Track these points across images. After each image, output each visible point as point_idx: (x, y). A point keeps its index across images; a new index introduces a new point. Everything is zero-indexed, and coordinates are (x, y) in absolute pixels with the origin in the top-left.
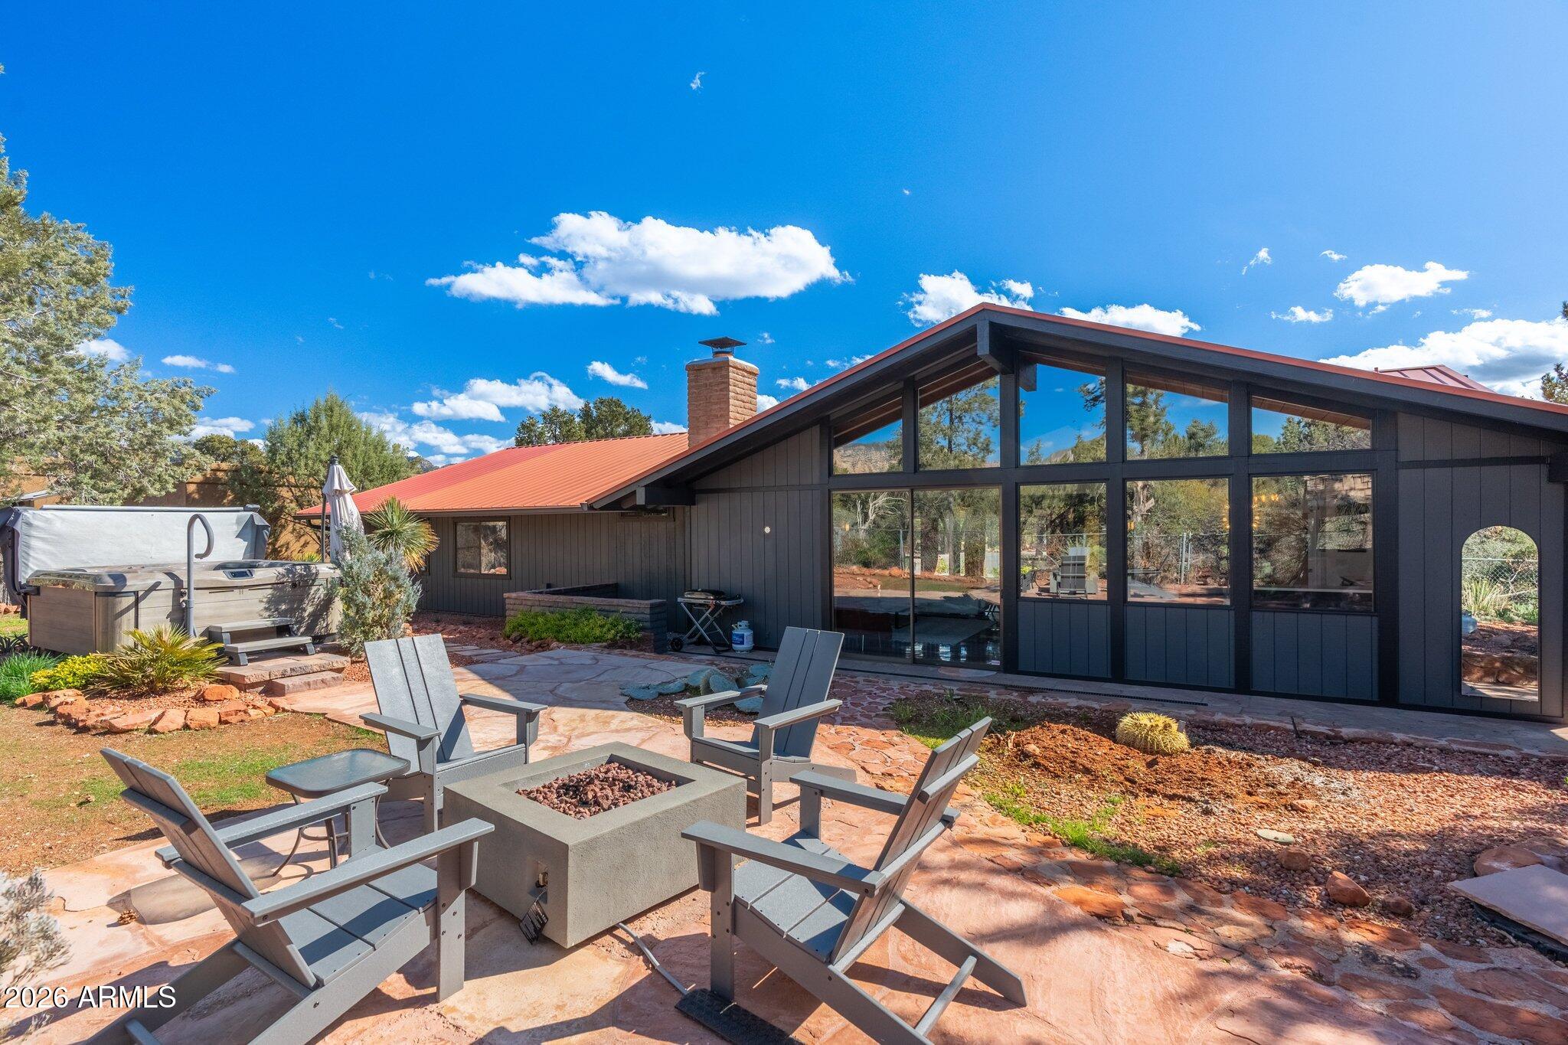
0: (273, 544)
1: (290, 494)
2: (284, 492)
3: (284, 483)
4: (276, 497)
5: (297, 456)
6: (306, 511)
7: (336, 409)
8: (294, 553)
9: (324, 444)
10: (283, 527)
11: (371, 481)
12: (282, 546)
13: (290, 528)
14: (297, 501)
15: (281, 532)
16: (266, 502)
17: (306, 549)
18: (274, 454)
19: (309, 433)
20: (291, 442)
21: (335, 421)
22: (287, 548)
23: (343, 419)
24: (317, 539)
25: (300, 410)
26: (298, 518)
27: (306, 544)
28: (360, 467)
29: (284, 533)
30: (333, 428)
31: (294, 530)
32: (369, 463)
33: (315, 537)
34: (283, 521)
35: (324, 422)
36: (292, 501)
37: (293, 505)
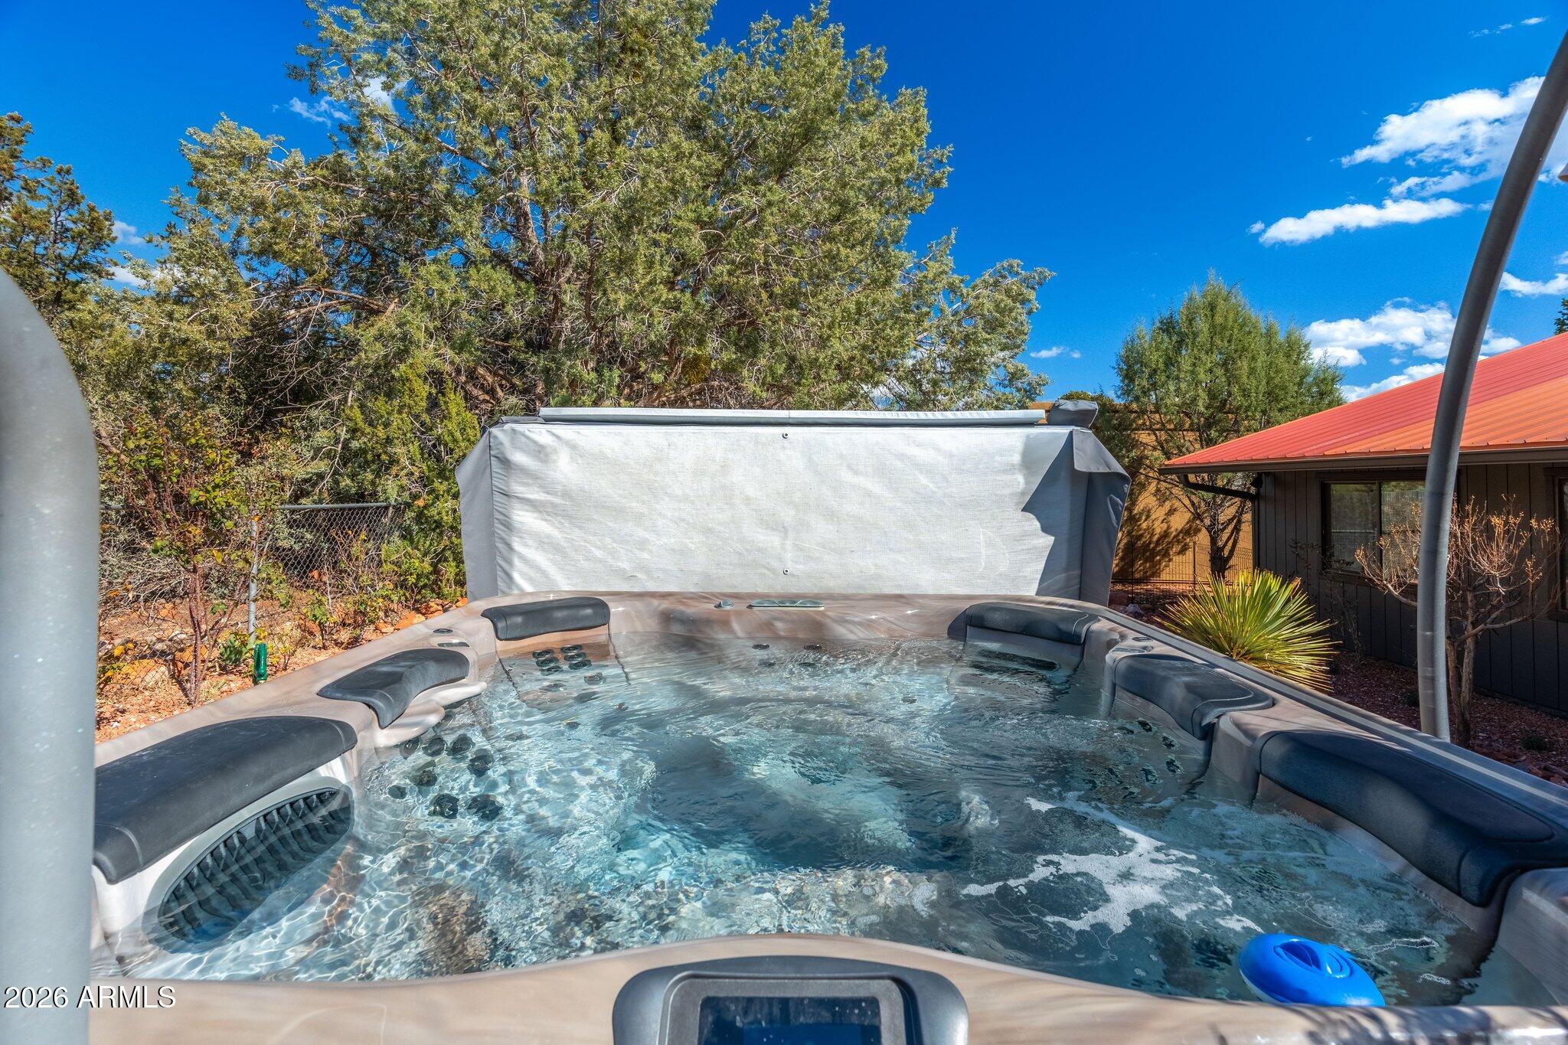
0: (1130, 509)
1: (1153, 437)
2: (1145, 437)
3: (1144, 424)
4: (1135, 444)
5: (1163, 378)
6: (1176, 461)
7: (1221, 305)
8: (1157, 523)
9: (1204, 357)
10: (1143, 487)
11: (1280, 410)
12: (1141, 514)
13: (1152, 487)
14: (1162, 447)
15: (1140, 494)
16: (1121, 450)
17: (1172, 518)
18: (1132, 380)
19: (1180, 343)
20: (1156, 359)
21: (1219, 320)
22: (1148, 517)
23: (1231, 317)
24: (1190, 506)
25: (1167, 314)
26: (1164, 471)
27: (1172, 512)
28: (1262, 388)
29: (1145, 494)
30: (1214, 331)
31: (1158, 490)
32: (1277, 381)
33: (1187, 502)
34: (1143, 477)
35: (1202, 325)
36: (1155, 449)
37: (1158, 453)
